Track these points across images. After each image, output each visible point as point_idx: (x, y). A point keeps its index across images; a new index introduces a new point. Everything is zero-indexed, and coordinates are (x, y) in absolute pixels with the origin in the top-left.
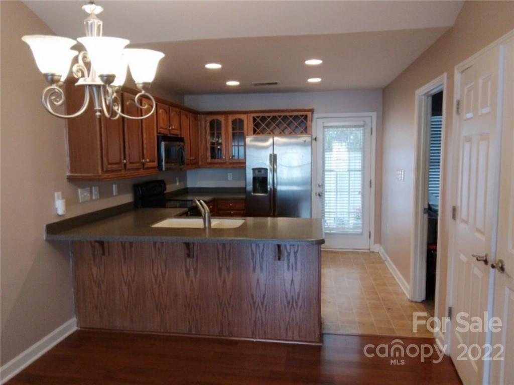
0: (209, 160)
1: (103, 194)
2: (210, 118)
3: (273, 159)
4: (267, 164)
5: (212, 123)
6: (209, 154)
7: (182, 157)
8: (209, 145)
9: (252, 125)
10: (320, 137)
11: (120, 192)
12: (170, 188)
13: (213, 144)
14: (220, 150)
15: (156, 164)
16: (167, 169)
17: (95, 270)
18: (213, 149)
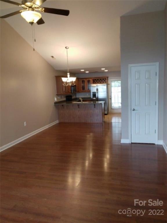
0: (82, 90)
1: (61, 98)
2: (82, 80)
3: (97, 90)
4: (95, 91)
5: (83, 81)
6: (82, 89)
7: (76, 90)
8: (82, 87)
9: (92, 81)
10: (110, 84)
11: (64, 98)
12: (73, 98)
13: (83, 86)
14: (85, 88)
15: (71, 92)
16: (73, 93)
17: (62, 111)
18: (83, 88)
